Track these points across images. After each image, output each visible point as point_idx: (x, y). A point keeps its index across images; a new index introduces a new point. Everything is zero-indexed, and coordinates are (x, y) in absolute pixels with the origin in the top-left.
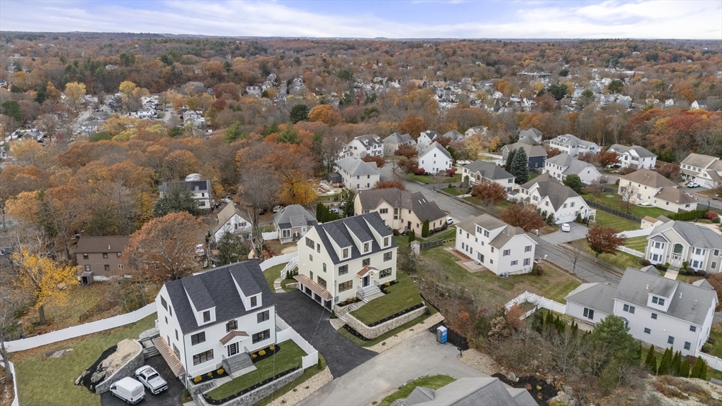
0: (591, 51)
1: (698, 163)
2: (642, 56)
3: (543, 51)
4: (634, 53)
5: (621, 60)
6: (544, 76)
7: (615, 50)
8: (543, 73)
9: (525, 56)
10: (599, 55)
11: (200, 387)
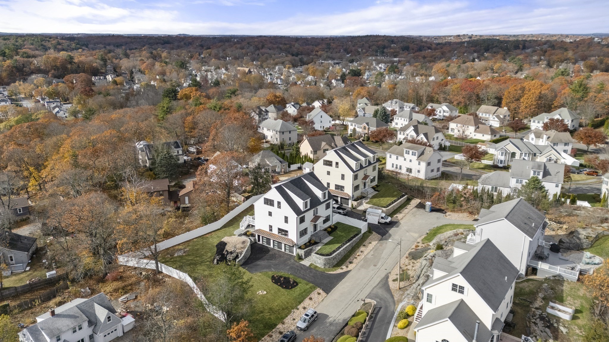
0: (363, 44)
1: (487, 111)
2: (399, 48)
3: (329, 45)
4: (392, 45)
5: (385, 50)
6: (337, 63)
7: (379, 43)
8: (336, 61)
9: (317, 49)
10: (369, 47)
11: (307, 250)
